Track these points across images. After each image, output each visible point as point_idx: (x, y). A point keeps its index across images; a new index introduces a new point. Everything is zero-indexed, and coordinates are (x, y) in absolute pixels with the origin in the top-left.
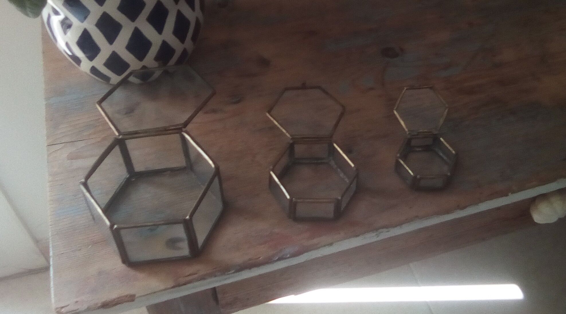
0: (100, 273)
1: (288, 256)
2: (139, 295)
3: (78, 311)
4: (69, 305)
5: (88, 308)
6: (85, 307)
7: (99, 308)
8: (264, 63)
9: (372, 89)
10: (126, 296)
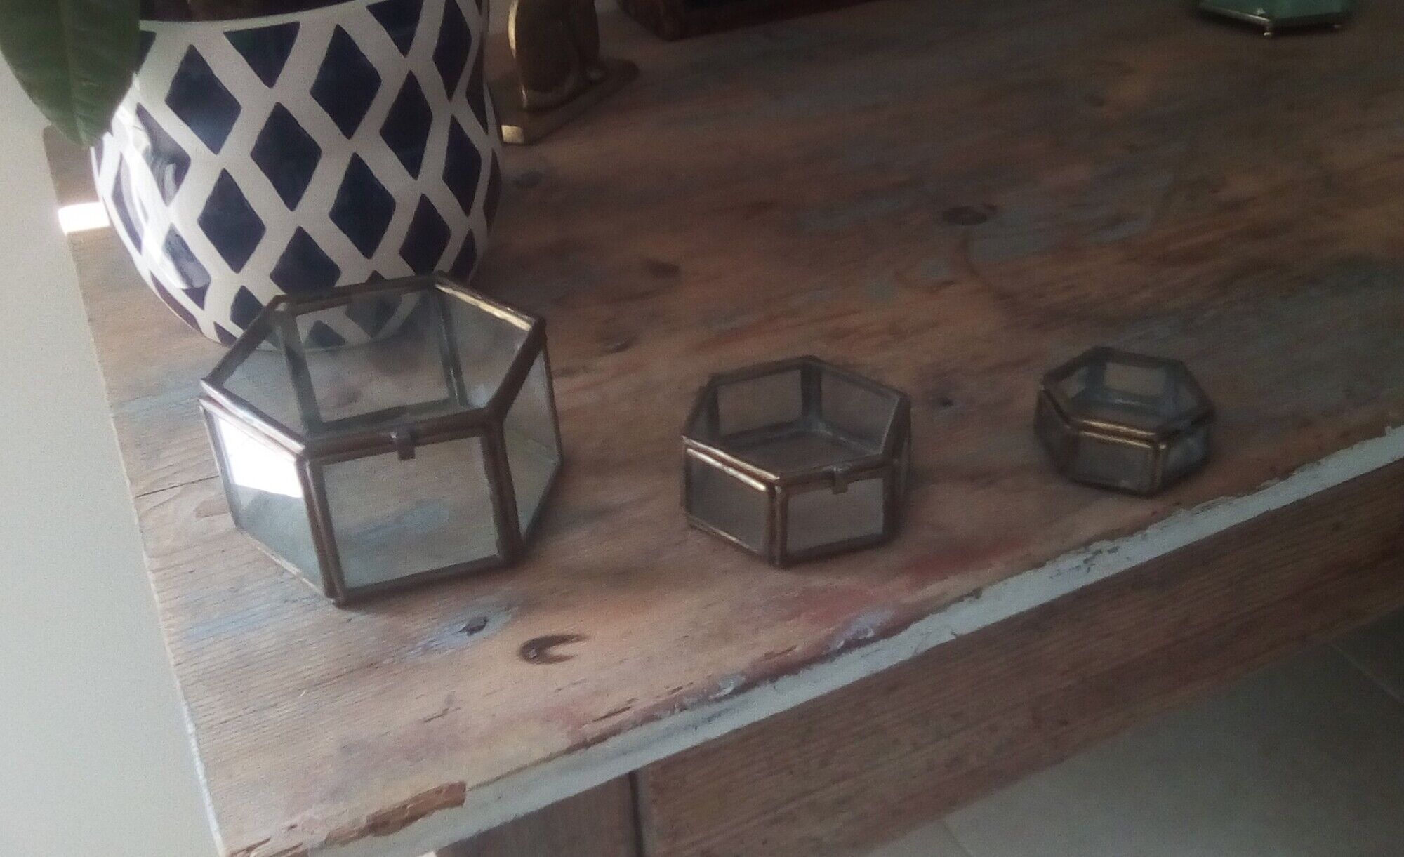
0: (346, 749)
1: (871, 634)
2: (476, 782)
3: (301, 849)
4: (268, 840)
5: (329, 837)
6: (321, 834)
7: (362, 833)
8: (665, 271)
9: (950, 283)
10: (438, 791)
